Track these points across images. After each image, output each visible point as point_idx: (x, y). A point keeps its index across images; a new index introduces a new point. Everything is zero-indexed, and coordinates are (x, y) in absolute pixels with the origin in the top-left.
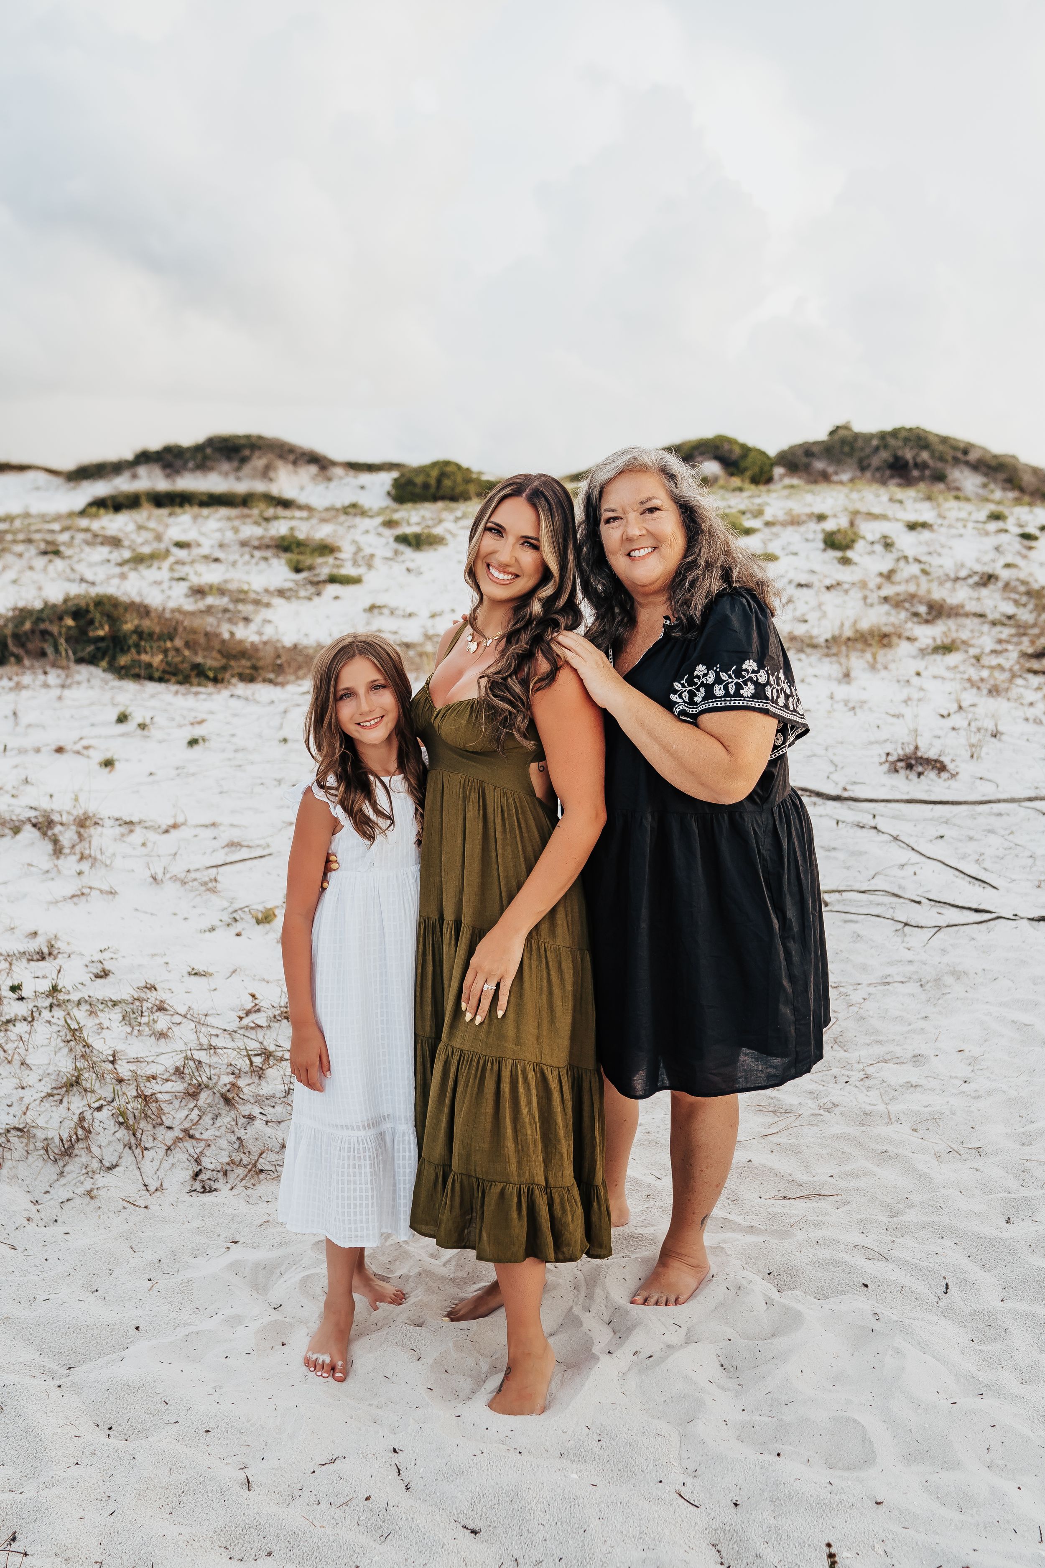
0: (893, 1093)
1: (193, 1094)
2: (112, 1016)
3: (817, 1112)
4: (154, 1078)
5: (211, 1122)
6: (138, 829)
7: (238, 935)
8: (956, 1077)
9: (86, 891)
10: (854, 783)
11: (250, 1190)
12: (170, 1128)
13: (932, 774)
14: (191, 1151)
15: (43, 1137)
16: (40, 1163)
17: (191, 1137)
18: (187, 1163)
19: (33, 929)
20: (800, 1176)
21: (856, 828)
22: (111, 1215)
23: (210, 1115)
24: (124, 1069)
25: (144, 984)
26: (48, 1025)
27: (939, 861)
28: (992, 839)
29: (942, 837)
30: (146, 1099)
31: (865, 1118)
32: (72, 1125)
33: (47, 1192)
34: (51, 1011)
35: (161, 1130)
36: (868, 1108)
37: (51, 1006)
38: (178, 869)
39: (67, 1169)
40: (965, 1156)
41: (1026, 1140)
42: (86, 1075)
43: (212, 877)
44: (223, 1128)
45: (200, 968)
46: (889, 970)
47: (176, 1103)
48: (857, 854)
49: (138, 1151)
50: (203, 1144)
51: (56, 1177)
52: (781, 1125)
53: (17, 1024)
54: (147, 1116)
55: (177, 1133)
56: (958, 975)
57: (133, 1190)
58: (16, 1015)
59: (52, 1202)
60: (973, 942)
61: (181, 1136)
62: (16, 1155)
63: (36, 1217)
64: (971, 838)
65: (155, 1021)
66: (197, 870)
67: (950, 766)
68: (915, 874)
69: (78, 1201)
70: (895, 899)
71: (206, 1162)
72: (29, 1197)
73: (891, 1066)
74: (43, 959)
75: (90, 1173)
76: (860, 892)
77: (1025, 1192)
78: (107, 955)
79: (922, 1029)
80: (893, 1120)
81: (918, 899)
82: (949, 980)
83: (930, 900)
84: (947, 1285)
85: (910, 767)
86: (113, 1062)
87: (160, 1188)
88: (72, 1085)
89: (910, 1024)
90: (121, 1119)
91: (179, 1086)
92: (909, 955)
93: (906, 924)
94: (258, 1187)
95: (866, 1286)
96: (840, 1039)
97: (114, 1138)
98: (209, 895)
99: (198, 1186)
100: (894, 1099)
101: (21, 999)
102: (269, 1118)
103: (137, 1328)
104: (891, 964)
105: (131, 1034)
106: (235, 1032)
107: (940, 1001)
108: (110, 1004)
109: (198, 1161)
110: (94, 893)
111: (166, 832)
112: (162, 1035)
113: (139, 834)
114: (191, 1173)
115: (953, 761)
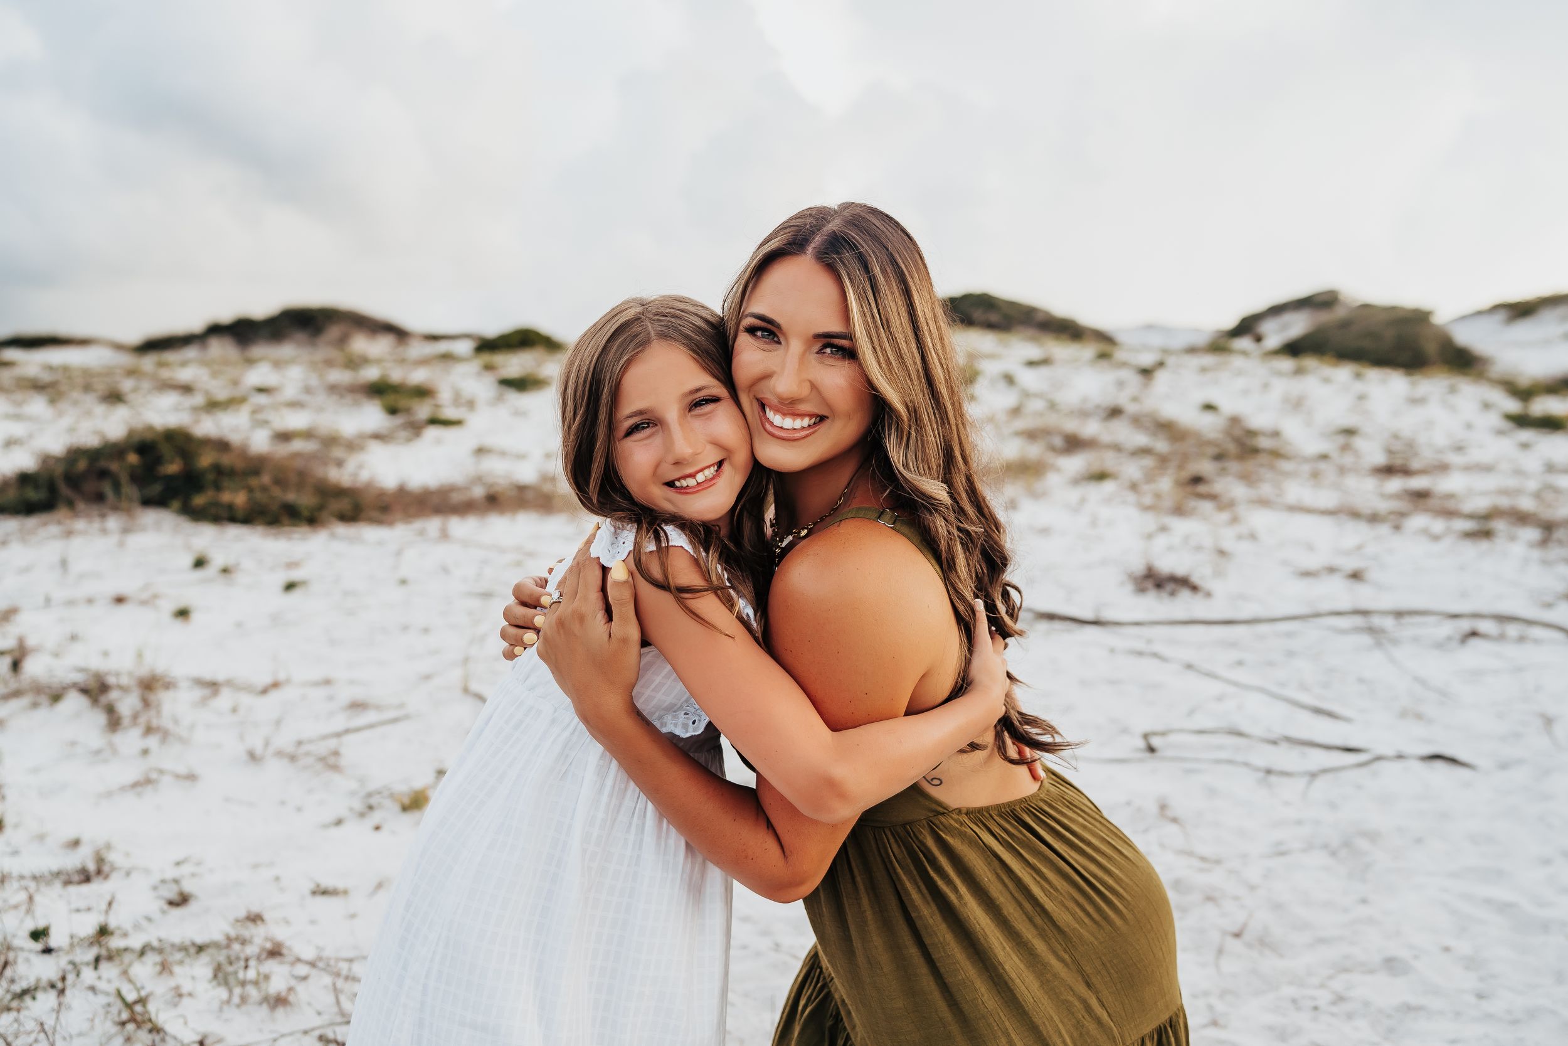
2: (196, 973)
6: (224, 692)
7: (377, 828)
9: (154, 776)
10: (1104, 605)
13: (1184, 595)
19: (72, 835)
21: (1135, 657)
25: (244, 914)
26: (90, 994)
34: (96, 968)
37: (97, 960)
38: (284, 740)
43: (333, 749)
45: (327, 882)
46: (1279, 835)
48: (1151, 687)
53: (40, 995)
58: (38, 980)
65: (267, 978)
66: (311, 741)
67: (1201, 584)
68: (1240, 707)
70: (1243, 740)
74: (88, 880)
76: (1190, 733)
78: (186, 869)
81: (1270, 739)
83: (1283, 739)
85: (1157, 586)
92: (1291, 813)
93: (1268, 772)
98: (331, 775)
101: (48, 951)
105: (228, 1002)
108: (192, 950)
110: (166, 779)
111: (264, 691)
112: (279, 1002)
113: (225, 699)
115: (1202, 577)
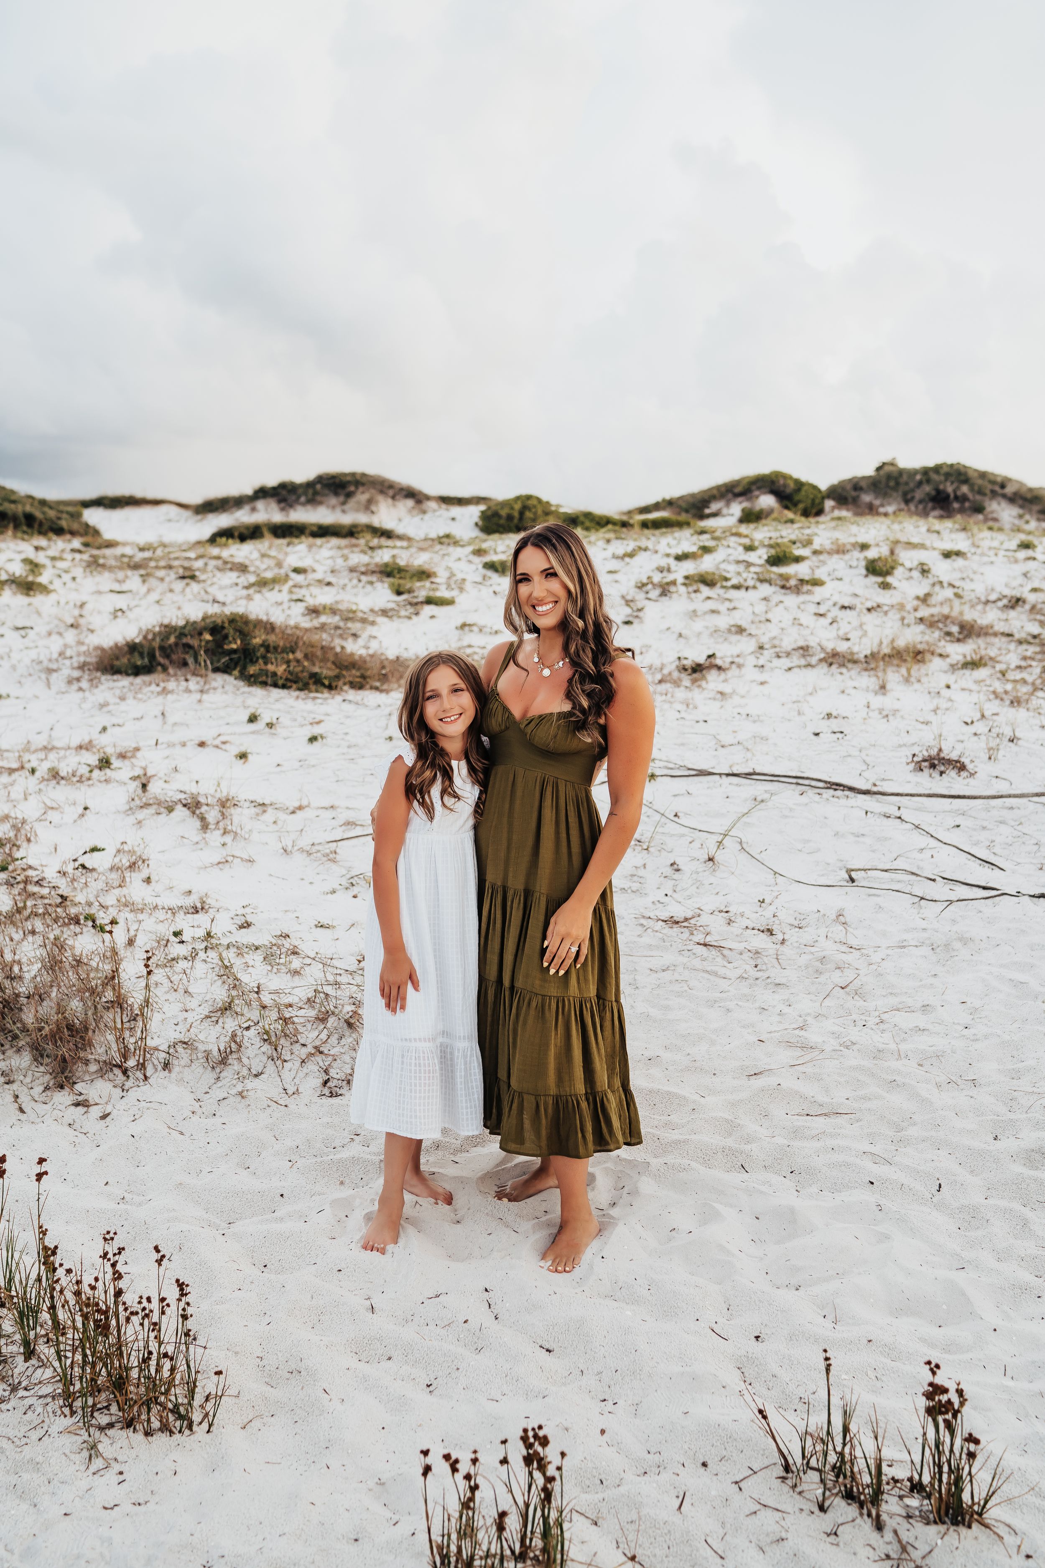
0: (904, 1035)
1: (322, 1019)
2: (256, 958)
3: (838, 1048)
4: (291, 1006)
5: (337, 1041)
6: (270, 810)
7: (355, 897)
8: (958, 1024)
9: (230, 859)
10: (883, 779)
12: (304, 1045)
13: (953, 773)
14: (321, 1064)
15: (204, 1049)
16: (201, 1070)
17: (321, 1053)
18: (318, 1073)
19: (188, 888)
20: (821, 1098)
21: (883, 818)
22: (258, 1111)
23: (336, 1036)
24: (266, 999)
25: (279, 933)
26: (204, 963)
27: (954, 846)
28: (1003, 829)
29: (958, 826)
30: (286, 1021)
31: (879, 1054)
32: (228, 1039)
33: (207, 1093)
34: (206, 952)
35: (297, 1047)
36: (881, 1046)
37: (206, 948)
38: (304, 842)
39: (222, 1075)
40: (962, 1087)
41: (1016, 1075)
42: (237, 1002)
43: (333, 849)
44: (347, 1046)
45: (324, 921)
46: (905, 936)
47: (309, 1026)
48: (882, 839)
49: (279, 1062)
50: (330, 1059)
51: (213, 1081)
52: (807, 1058)
53: (181, 961)
54: (286, 1035)
55: (310, 1049)
56: (965, 941)
57: (276, 1092)
58: (179, 955)
59: (211, 1100)
60: (980, 914)
61: (313, 1052)
62: (183, 1063)
63: (199, 1111)
64: (984, 828)
65: (290, 962)
66: (320, 844)
67: (970, 766)
68: (932, 856)
69: (231, 1100)
70: (914, 877)
71: (333, 1073)
72: (193, 1096)
73: (903, 1013)
74: (197, 912)
75: (241, 1079)
76: (883, 871)
77: (1012, 1116)
78: (248, 910)
79: (932, 984)
80: (902, 1056)
81: (933, 877)
82: (957, 945)
83: (944, 878)
84: (940, 1185)
85: (933, 766)
86: (257, 993)
87: (297, 1092)
88: (226, 1009)
89: (921, 981)
90: (266, 1037)
91: (312, 1013)
92: (924, 924)
93: (922, 898)
95: (872, 1183)
96: (860, 991)
97: (259, 1052)
98: (330, 864)
99: (326, 1091)
100: (904, 1040)
101: (182, 942)
103: (282, 1195)
104: (907, 931)
105: (271, 971)
106: (354, 972)
107: (949, 963)
108: (253, 948)
109: (326, 1072)
110: (237, 861)
111: (293, 812)
112: (296, 973)
113: (270, 815)
114: (321, 1081)
115: (972, 761)
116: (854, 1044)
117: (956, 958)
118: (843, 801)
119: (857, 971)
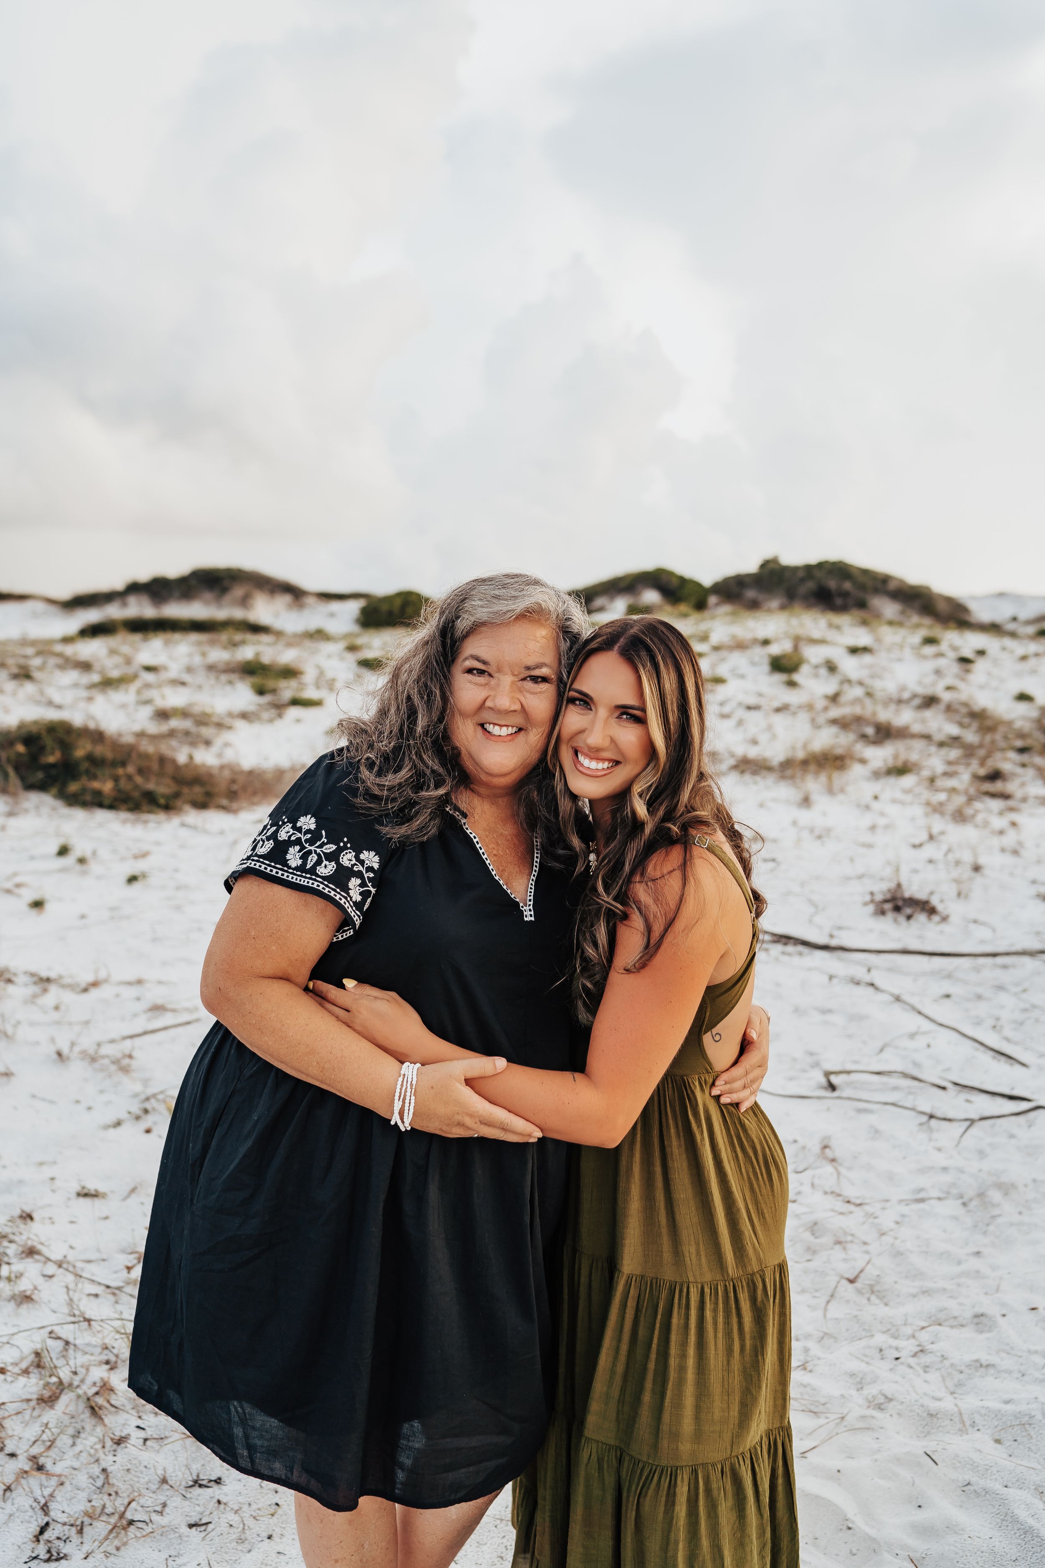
0: (958, 1376)
1: (50, 1399)
3: (867, 1411)
5: (70, 1441)
6: (53, 989)
7: (148, 1131)
8: (1036, 1352)
10: (840, 928)
11: (112, 1559)
12: (12, 1455)
13: (922, 917)
14: (38, 1493)
17: (40, 1468)
18: (30, 1513)
21: (851, 986)
23: (69, 1434)
25: (18, 1212)
27: (953, 1029)
28: (1004, 998)
29: (948, 996)
31: (930, 1421)
36: (932, 1404)
38: (87, 1043)
43: (127, 1052)
45: (91, 1186)
46: (922, 1181)
48: (857, 1018)
50: (54, 1481)
55: (22, 1463)
56: (1006, 1189)
60: (1014, 1141)
61: (27, 1468)
64: (979, 997)
66: (112, 1041)
67: (940, 907)
68: (929, 1046)
70: (916, 1083)
71: (55, 1513)
73: (948, 1331)
76: (870, 1073)
79: (978, 1272)
80: (968, 1423)
81: (942, 1083)
82: (995, 1196)
85: (897, 909)
89: (959, 1263)
92: (940, 1160)
93: (931, 1117)
94: (122, 1552)
96: (877, 1287)
98: (121, 1077)
99: (41, 1550)
100: (960, 1385)
102: (149, 1433)
104: (923, 1171)
106: (119, 1288)
107: (991, 1228)
109: (45, 1509)
111: (85, 990)
112: (26, 1298)
113: (54, 995)
114: (34, 1528)
115: (942, 901)
116: (889, 1400)
117: (1000, 1220)
118: (796, 960)
119: (865, 1248)
